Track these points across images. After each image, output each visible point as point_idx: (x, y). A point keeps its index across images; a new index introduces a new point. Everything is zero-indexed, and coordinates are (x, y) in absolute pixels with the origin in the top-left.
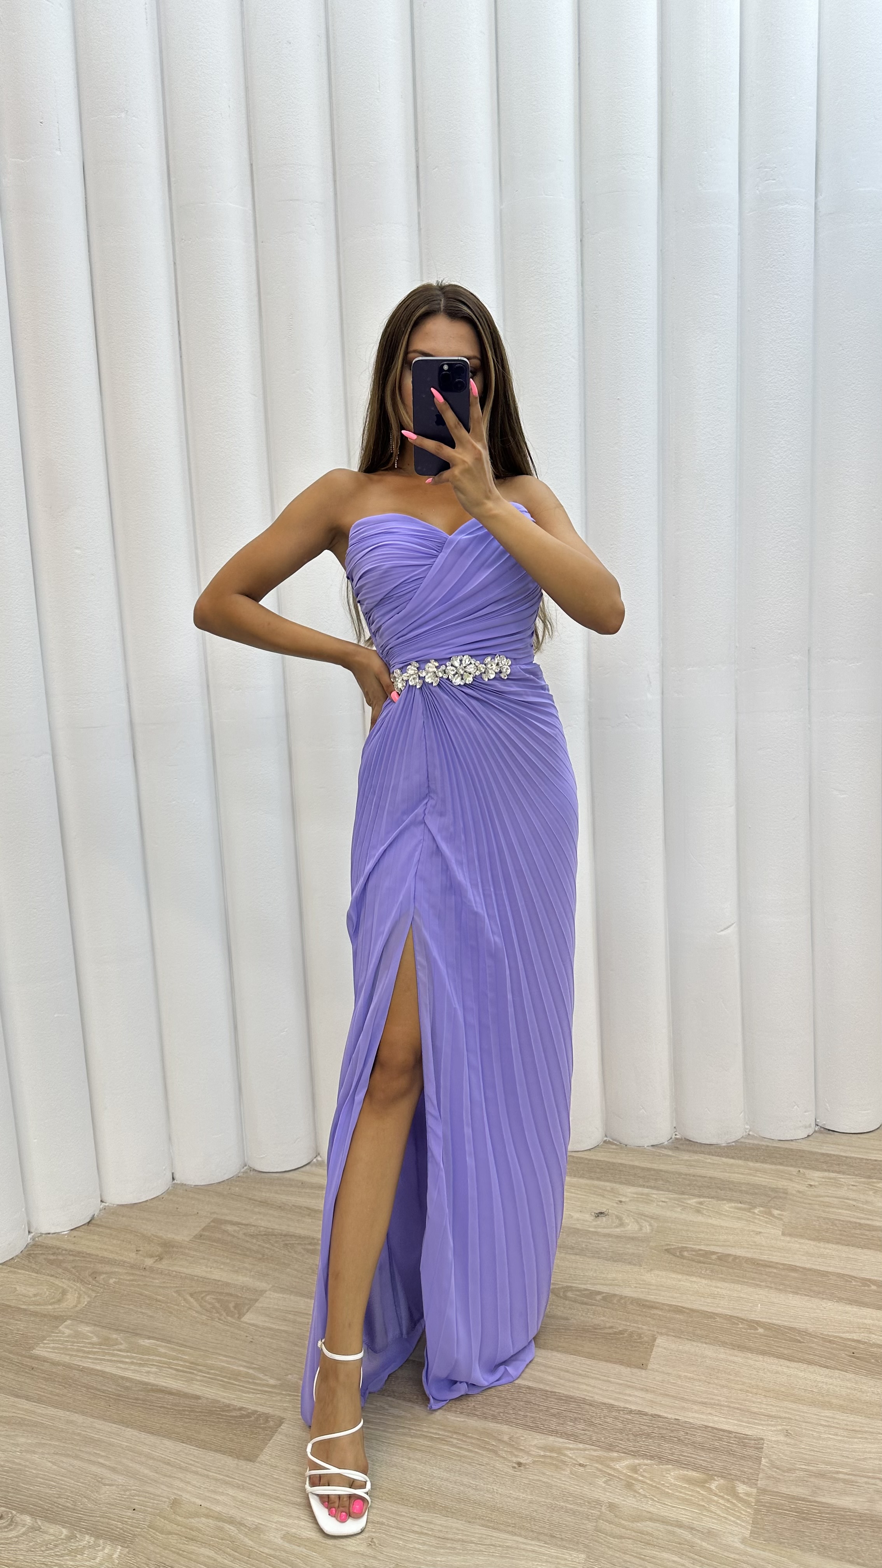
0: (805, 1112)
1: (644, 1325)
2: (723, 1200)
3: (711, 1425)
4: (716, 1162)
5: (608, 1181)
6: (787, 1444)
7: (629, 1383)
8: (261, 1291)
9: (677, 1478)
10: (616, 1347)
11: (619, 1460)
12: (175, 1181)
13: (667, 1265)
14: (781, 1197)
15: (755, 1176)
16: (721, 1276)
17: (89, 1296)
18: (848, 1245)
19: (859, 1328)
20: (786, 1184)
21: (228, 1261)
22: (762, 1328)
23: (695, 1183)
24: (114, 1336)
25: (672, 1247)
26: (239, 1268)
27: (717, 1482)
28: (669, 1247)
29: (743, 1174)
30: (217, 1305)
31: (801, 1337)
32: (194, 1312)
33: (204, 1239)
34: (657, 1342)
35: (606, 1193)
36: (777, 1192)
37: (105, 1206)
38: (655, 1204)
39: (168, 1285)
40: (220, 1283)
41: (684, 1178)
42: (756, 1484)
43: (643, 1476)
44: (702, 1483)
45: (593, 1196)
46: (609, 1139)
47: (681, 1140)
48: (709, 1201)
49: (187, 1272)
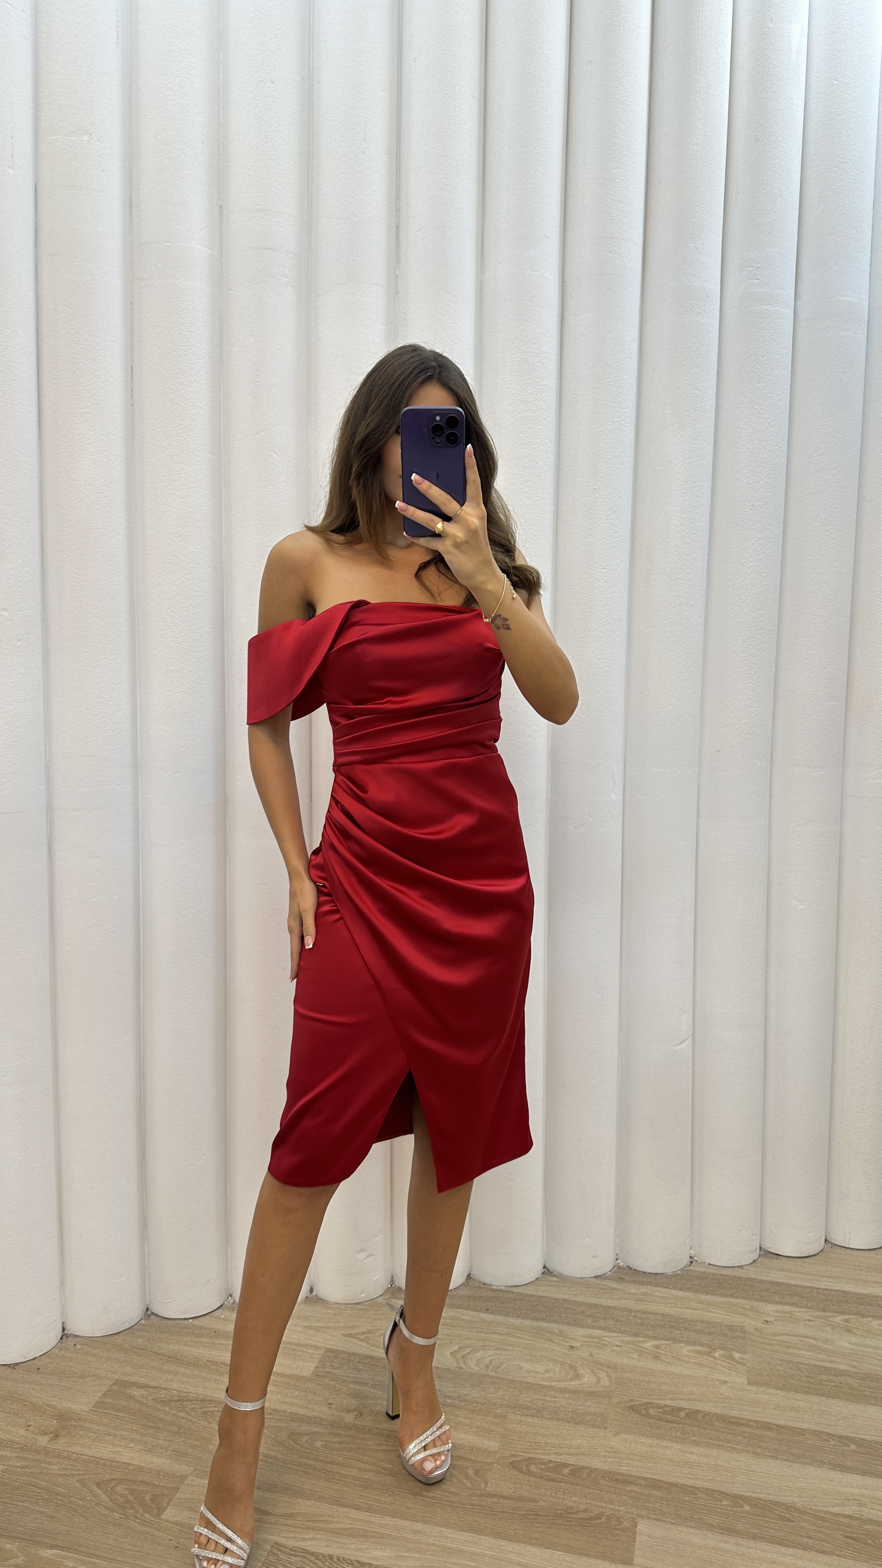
0: (752, 1236)
1: (622, 1506)
2: (680, 1342)
4: (665, 1295)
8: (181, 1476)
10: (595, 1537)
12: (67, 1332)
13: (634, 1426)
14: (739, 1337)
15: (708, 1311)
16: (694, 1438)
18: (817, 1394)
19: (849, 1500)
20: (742, 1320)
21: (139, 1437)
22: (748, 1504)
23: (647, 1321)
25: (637, 1403)
26: (153, 1446)
28: (632, 1403)
29: (695, 1309)
30: (130, 1497)
31: (791, 1515)
32: (104, 1509)
33: (106, 1409)
34: (638, 1527)
35: (555, 1337)
36: (734, 1331)
38: (609, 1350)
39: (69, 1472)
40: (130, 1468)
41: (635, 1317)
45: (541, 1341)
46: (549, 1271)
47: (625, 1269)
48: (666, 1344)
49: (90, 1454)
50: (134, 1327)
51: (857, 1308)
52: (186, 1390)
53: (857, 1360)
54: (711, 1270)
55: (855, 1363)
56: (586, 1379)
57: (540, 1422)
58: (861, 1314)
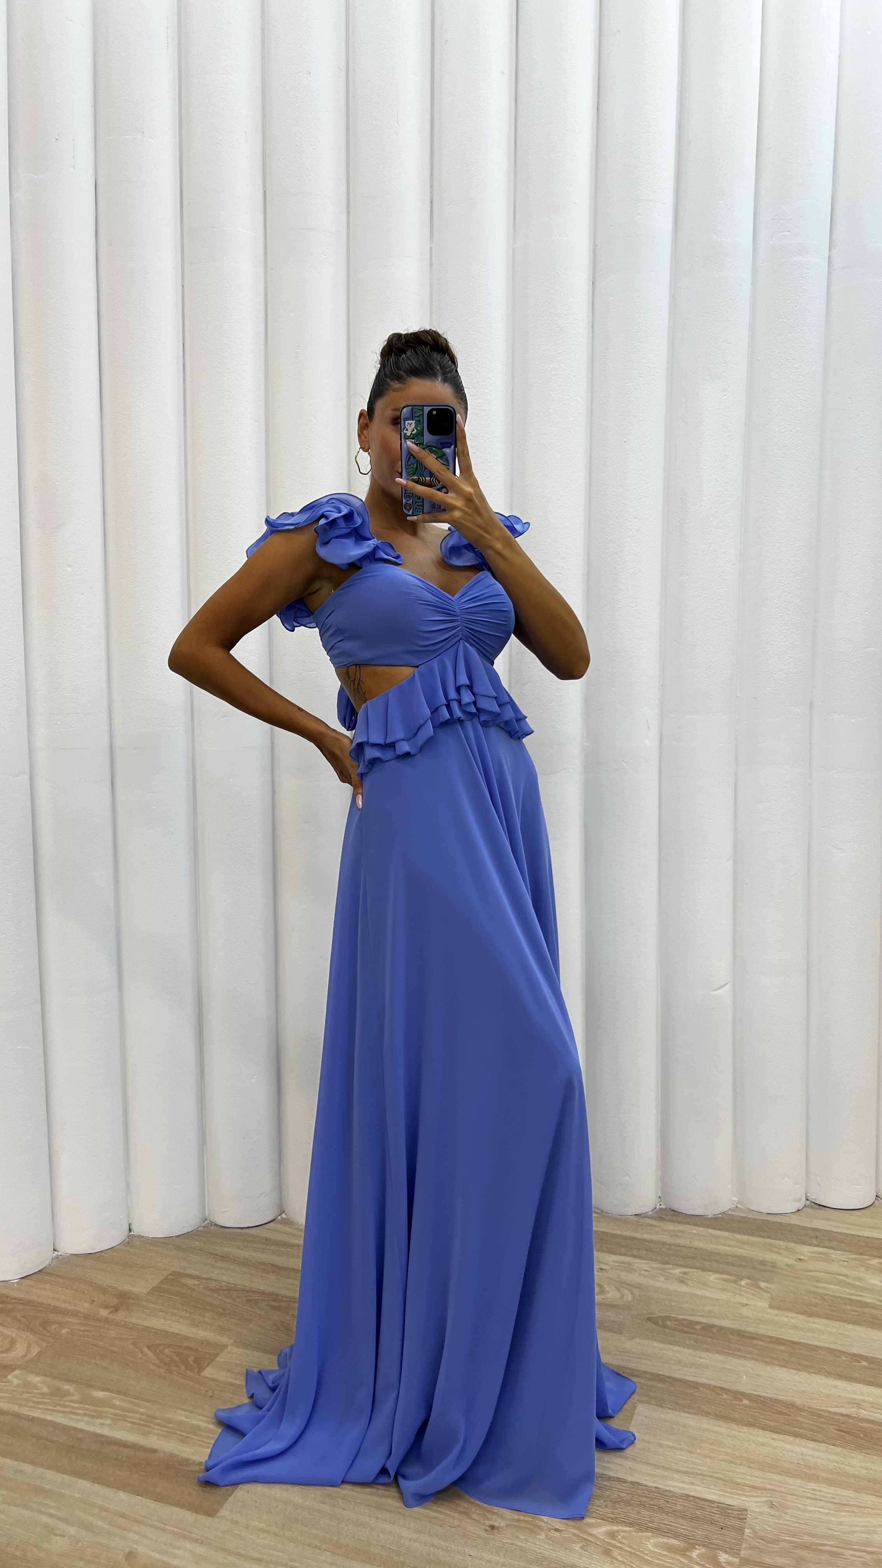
0: (796, 1184)
2: (709, 1271)
3: (692, 1494)
4: (701, 1233)
6: (771, 1516)
8: (223, 1345)
9: (656, 1545)
11: (596, 1526)
12: (132, 1233)
13: (649, 1333)
14: (769, 1271)
15: (742, 1248)
16: (705, 1346)
17: (39, 1346)
18: (838, 1321)
19: (849, 1403)
20: (774, 1257)
21: (188, 1315)
22: (747, 1399)
23: (679, 1253)
24: (67, 1387)
25: (655, 1316)
26: (199, 1322)
27: (698, 1551)
28: (651, 1316)
29: (729, 1246)
30: (176, 1358)
31: (789, 1410)
32: (152, 1365)
33: (161, 1292)
34: (637, 1409)
36: (765, 1265)
37: (58, 1255)
38: (637, 1273)
39: (125, 1337)
40: (178, 1337)
41: (668, 1249)
42: (739, 1555)
43: (621, 1543)
44: (683, 1552)
47: (666, 1210)
48: (694, 1272)
49: (144, 1325)
50: (193, 1233)
52: (235, 1283)
54: (754, 1216)
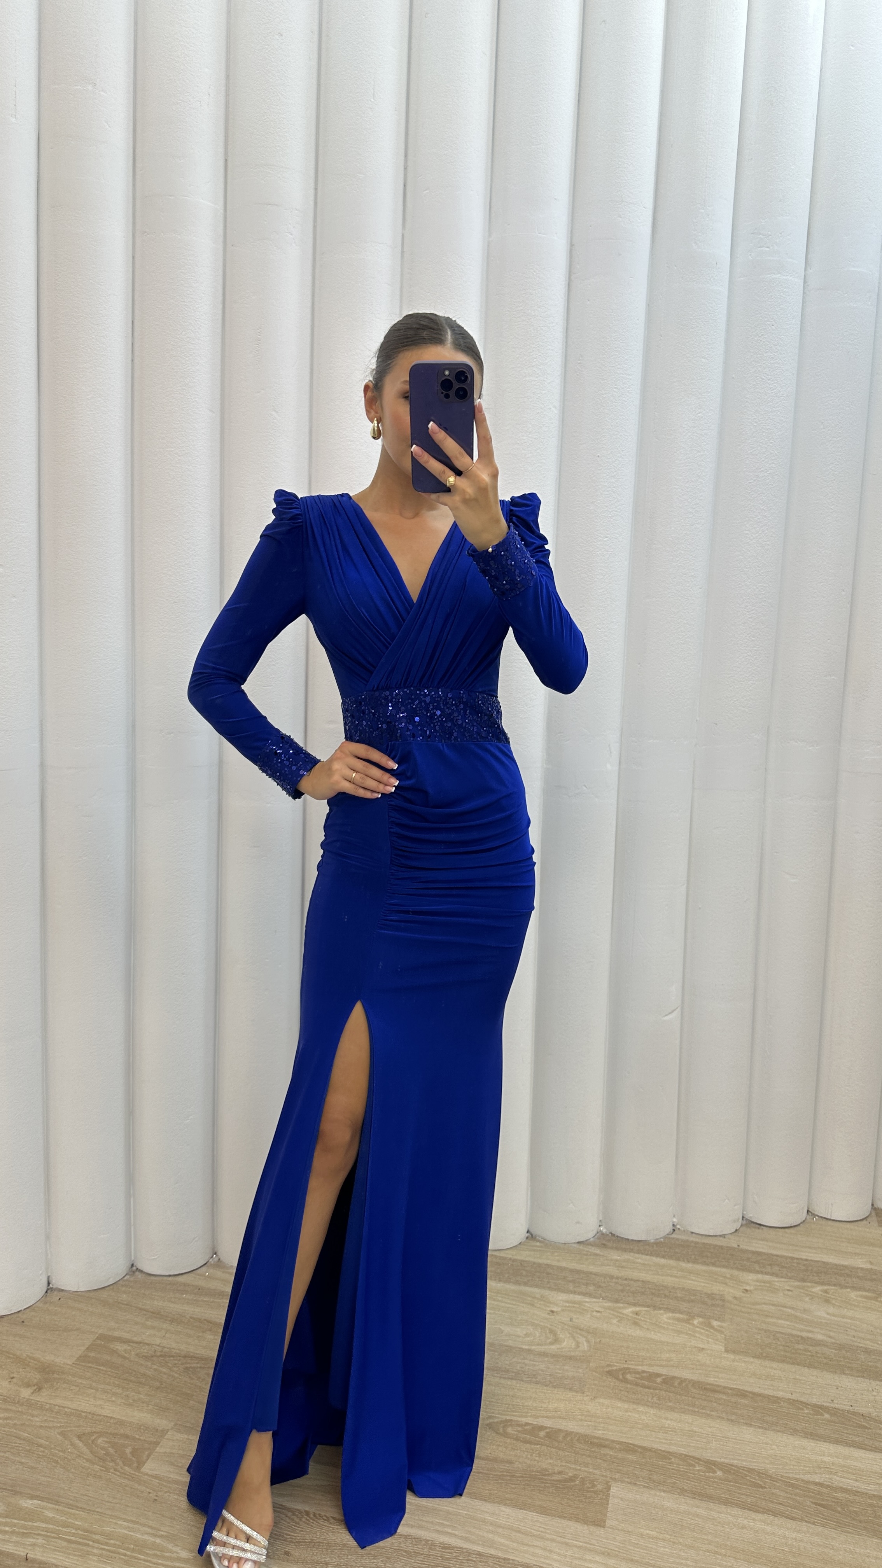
0: (735, 1206)
1: (594, 1469)
2: (660, 1309)
4: (646, 1263)
5: (537, 1286)
7: (588, 1545)
8: (163, 1431)
10: (569, 1499)
12: (52, 1286)
13: (611, 1391)
14: (718, 1306)
15: (689, 1279)
16: (670, 1404)
18: (793, 1364)
19: (820, 1468)
20: (722, 1289)
21: (120, 1391)
22: (720, 1469)
23: (628, 1288)
25: (614, 1368)
26: (134, 1400)
28: (610, 1368)
29: (676, 1277)
30: (111, 1450)
31: (761, 1481)
32: (84, 1461)
33: (89, 1363)
34: (611, 1490)
35: (536, 1301)
36: (713, 1298)
38: (589, 1316)
39: (51, 1425)
41: (616, 1283)
45: (521, 1304)
46: (532, 1235)
47: (607, 1235)
48: (646, 1311)
49: (72, 1407)
50: (119, 1282)
51: (836, 1278)
52: (169, 1346)
53: (834, 1330)
54: (692, 1238)
55: (832, 1334)
56: (565, 1343)
57: (518, 1385)
58: (840, 1285)
